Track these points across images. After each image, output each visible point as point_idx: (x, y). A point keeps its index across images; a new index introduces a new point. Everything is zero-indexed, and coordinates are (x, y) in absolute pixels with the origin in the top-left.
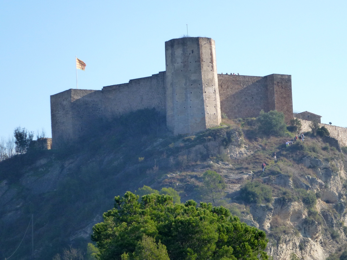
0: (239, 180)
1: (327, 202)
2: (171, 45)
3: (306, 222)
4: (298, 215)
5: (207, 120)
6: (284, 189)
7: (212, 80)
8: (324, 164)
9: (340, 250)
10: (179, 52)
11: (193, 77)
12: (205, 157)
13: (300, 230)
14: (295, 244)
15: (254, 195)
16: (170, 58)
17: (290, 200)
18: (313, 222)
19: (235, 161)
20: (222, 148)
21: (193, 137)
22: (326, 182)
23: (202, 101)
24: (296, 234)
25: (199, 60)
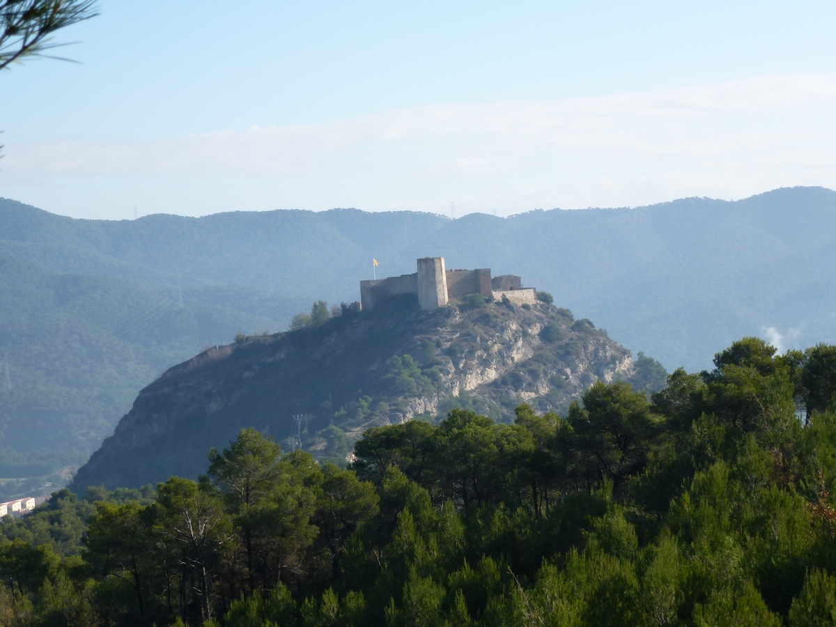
0: (451, 340)
1: (503, 344)
2: (420, 261)
3: (485, 360)
4: (481, 357)
5: (439, 302)
6: (473, 344)
7: (442, 280)
8: (500, 325)
9: (506, 371)
10: (423, 266)
11: (431, 280)
12: (435, 325)
13: (481, 364)
14: (478, 373)
15: (455, 351)
16: (420, 268)
17: (476, 351)
18: (488, 360)
19: (453, 326)
20: (446, 319)
21: (431, 313)
22: (502, 334)
23: (436, 292)
24: (478, 367)
25: (434, 270)
